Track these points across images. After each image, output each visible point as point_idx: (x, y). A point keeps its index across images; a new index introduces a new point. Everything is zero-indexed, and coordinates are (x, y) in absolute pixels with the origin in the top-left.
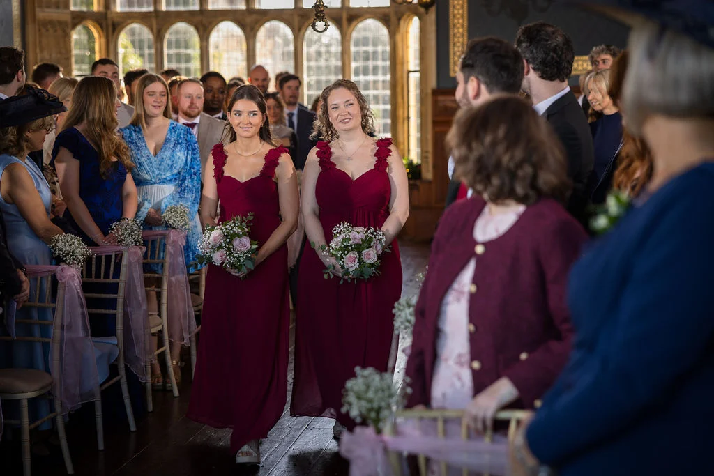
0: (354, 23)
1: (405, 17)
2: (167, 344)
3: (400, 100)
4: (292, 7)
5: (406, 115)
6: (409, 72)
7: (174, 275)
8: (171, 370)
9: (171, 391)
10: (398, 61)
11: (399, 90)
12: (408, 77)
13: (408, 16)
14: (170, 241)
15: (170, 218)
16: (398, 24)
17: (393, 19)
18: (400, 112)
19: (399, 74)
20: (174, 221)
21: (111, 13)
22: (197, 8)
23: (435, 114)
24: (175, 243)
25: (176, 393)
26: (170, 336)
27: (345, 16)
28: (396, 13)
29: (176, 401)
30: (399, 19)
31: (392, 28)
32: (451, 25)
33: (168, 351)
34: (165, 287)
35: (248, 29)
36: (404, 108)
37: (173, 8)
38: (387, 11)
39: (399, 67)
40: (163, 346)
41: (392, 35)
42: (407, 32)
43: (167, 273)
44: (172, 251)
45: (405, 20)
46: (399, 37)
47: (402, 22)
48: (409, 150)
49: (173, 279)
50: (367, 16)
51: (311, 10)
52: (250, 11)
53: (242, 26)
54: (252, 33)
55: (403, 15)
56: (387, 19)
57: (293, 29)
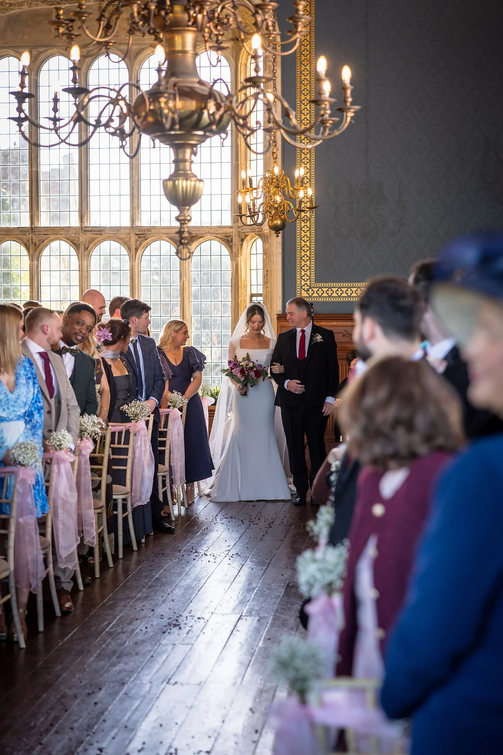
1: (248, 238)
2: (13, 591)
6: (252, 295)
7: (22, 516)
8: (17, 619)
9: (17, 642)
10: (241, 283)
13: (252, 238)
14: (19, 480)
15: (19, 455)
16: (242, 245)
17: (236, 240)
19: (241, 298)
20: (24, 458)
22: (27, 224)
24: (24, 481)
25: (23, 645)
26: (17, 582)
28: (239, 234)
29: (22, 653)
30: (243, 240)
31: (234, 250)
32: (298, 248)
33: (14, 599)
34: (13, 529)
38: (230, 230)
39: (241, 291)
40: (8, 592)
41: (234, 256)
42: (250, 254)
43: (14, 513)
44: (21, 491)
45: (248, 242)
46: (241, 259)
47: (245, 243)
49: (21, 520)
50: (209, 236)
51: (149, 229)
52: (84, 230)
53: (76, 245)
54: (86, 252)
55: (246, 236)
56: (230, 239)
57: (129, 249)
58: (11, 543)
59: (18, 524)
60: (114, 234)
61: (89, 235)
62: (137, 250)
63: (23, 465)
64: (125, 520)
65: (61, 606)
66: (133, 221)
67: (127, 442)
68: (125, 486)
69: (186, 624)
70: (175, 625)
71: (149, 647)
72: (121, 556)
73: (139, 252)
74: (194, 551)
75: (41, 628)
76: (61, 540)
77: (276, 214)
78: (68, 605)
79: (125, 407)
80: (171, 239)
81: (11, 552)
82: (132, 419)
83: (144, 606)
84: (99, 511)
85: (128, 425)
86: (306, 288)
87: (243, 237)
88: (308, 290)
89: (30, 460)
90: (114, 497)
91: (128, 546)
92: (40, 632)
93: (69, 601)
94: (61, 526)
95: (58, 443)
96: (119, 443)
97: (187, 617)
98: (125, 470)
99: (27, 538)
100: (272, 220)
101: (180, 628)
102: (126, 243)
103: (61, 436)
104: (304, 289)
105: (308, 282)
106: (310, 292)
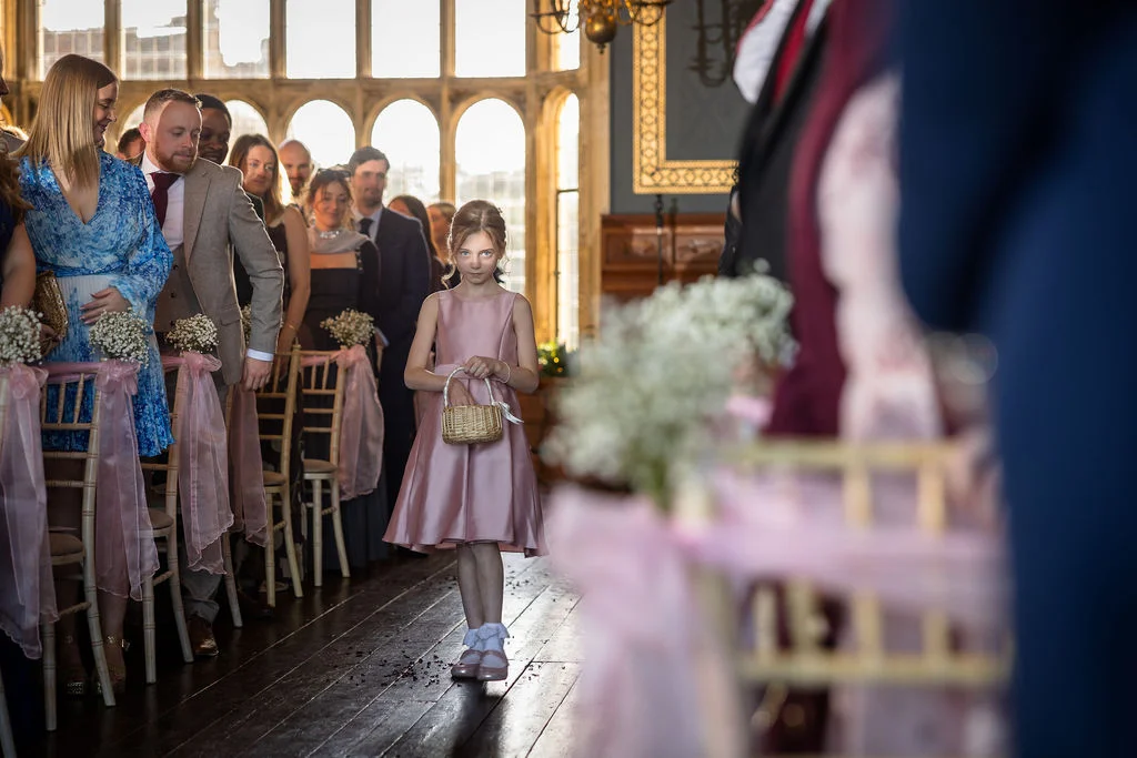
0: (462, 106)
1: (553, 94)
3: (541, 242)
4: (352, 75)
5: (552, 269)
6: (559, 192)
7: (111, 453)
8: (99, 651)
9: (101, 696)
10: (540, 173)
11: (540, 222)
12: (557, 201)
13: (560, 93)
16: (541, 107)
17: (532, 99)
18: (543, 264)
19: (540, 195)
21: (28, 83)
22: (183, 75)
23: (606, 260)
24: (114, 386)
25: (109, 700)
27: (445, 93)
28: (538, 88)
29: (108, 715)
30: (543, 99)
31: (530, 115)
32: (636, 103)
35: (273, 114)
36: (549, 256)
37: (138, 76)
38: (522, 83)
39: (540, 184)
40: (83, 599)
41: (530, 125)
42: (556, 122)
43: (94, 449)
44: (109, 405)
45: (552, 102)
46: (541, 130)
47: (547, 104)
48: (557, 330)
49: (109, 462)
50: (485, 93)
51: (388, 82)
52: (278, 82)
53: (263, 108)
54: (281, 121)
55: (549, 91)
56: (522, 98)
57: (352, 115)
58: (88, 506)
59: (103, 470)
60: (328, 89)
61: (285, 92)
62: (365, 115)
63: (112, 356)
64: (327, 521)
65: (195, 644)
66: (359, 68)
67: (332, 384)
68: (328, 460)
69: (426, 673)
70: (405, 675)
71: (353, 706)
72: (318, 582)
73: (369, 120)
74: (451, 578)
75: (151, 676)
76: (195, 518)
77: (599, 13)
78: (209, 644)
79: (330, 321)
80: (421, 96)
81: (88, 521)
82: (342, 343)
83: (351, 648)
84: (275, 490)
85: (334, 354)
86: (650, 170)
87: (543, 92)
88: (653, 174)
89: (125, 345)
90: (307, 476)
91: (331, 571)
92: (150, 684)
93: (208, 637)
94: (194, 492)
95: (190, 336)
96: (319, 386)
97: (429, 663)
98: (329, 434)
99: (122, 498)
100: (592, 25)
101: (415, 679)
102: (346, 105)
103: (195, 323)
104: (647, 173)
105: (654, 161)
106: (657, 177)
